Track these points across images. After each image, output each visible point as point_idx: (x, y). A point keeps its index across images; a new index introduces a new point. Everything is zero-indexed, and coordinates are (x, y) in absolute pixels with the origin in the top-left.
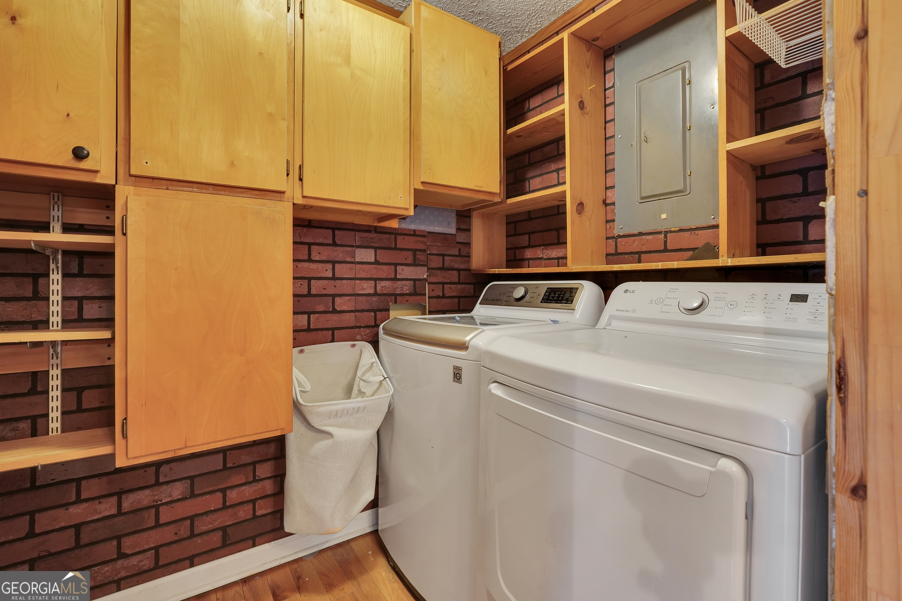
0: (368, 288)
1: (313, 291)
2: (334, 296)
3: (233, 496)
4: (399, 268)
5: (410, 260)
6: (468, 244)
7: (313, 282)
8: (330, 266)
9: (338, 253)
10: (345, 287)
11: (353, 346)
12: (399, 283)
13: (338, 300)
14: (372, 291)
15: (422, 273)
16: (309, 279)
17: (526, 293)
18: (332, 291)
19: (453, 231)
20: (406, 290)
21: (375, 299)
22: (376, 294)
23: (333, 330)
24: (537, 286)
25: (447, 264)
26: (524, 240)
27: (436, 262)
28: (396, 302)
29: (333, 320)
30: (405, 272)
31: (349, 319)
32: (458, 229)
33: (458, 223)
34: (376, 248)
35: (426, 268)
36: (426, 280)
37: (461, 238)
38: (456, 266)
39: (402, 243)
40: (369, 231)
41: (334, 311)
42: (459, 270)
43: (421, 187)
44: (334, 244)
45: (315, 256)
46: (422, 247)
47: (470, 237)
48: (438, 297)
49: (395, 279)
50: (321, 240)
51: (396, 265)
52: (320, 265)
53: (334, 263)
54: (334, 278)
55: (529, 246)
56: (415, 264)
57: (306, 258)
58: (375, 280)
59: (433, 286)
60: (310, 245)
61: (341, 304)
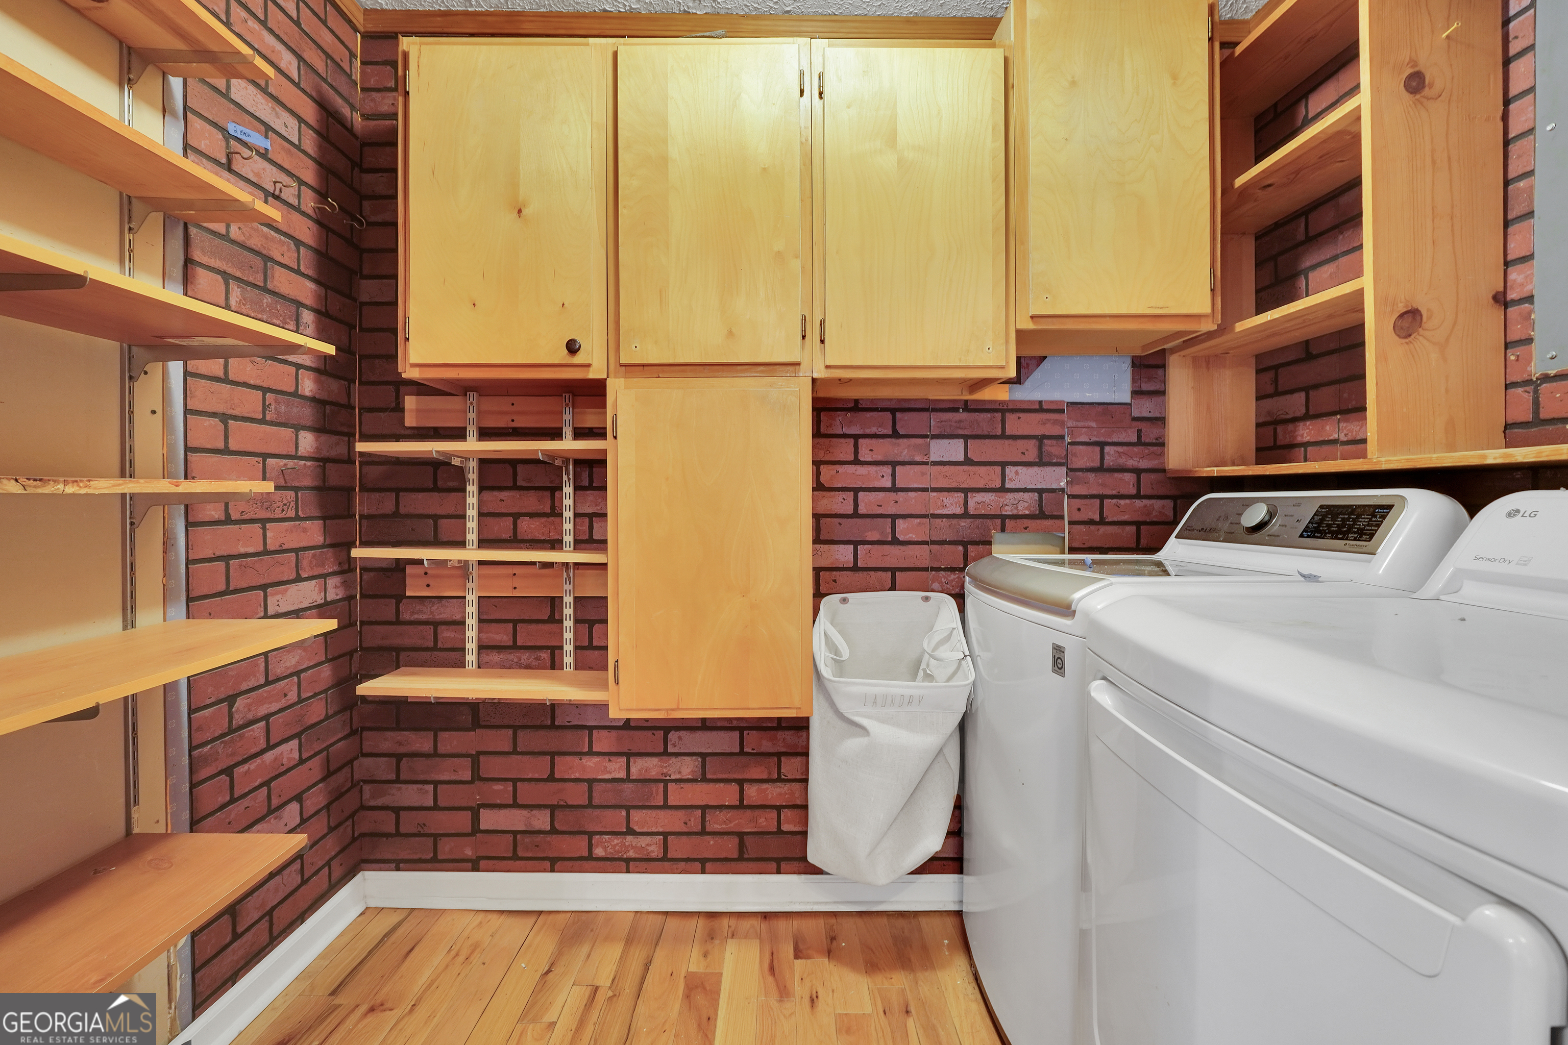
0: (952, 504)
1: (862, 510)
2: (894, 517)
3: (752, 793)
4: (1010, 470)
5: (1032, 456)
6: (1160, 421)
7: (861, 494)
8: (887, 470)
9: (902, 449)
10: (911, 502)
11: (927, 599)
12: (1010, 496)
13: (901, 524)
14: (959, 510)
15: (1056, 478)
16: (856, 491)
17: (1271, 514)
18: (891, 510)
19: (1124, 396)
20: (1023, 509)
21: (964, 523)
22: (966, 515)
23: (893, 570)
24: (1298, 502)
25: (1109, 461)
26: (1296, 403)
27: (1086, 457)
28: (1003, 530)
29: (894, 556)
30: (1021, 477)
31: (920, 555)
32: (1136, 393)
33: (1134, 381)
34: (966, 438)
35: (1064, 470)
36: (1063, 490)
37: (1145, 408)
38: (1131, 463)
39: (1014, 425)
40: (955, 410)
41: (895, 541)
42: (1138, 472)
43: (1030, 326)
44: (895, 434)
45: (864, 455)
46: (1056, 431)
47: (1163, 406)
48: (1091, 522)
49: (1003, 489)
50: (874, 430)
51: (1003, 465)
52: (872, 469)
53: (894, 464)
54: (894, 489)
55: (1307, 417)
56: (1041, 462)
57: (851, 458)
58: (965, 491)
59: (1077, 502)
60: (856, 437)
61: (905, 530)
